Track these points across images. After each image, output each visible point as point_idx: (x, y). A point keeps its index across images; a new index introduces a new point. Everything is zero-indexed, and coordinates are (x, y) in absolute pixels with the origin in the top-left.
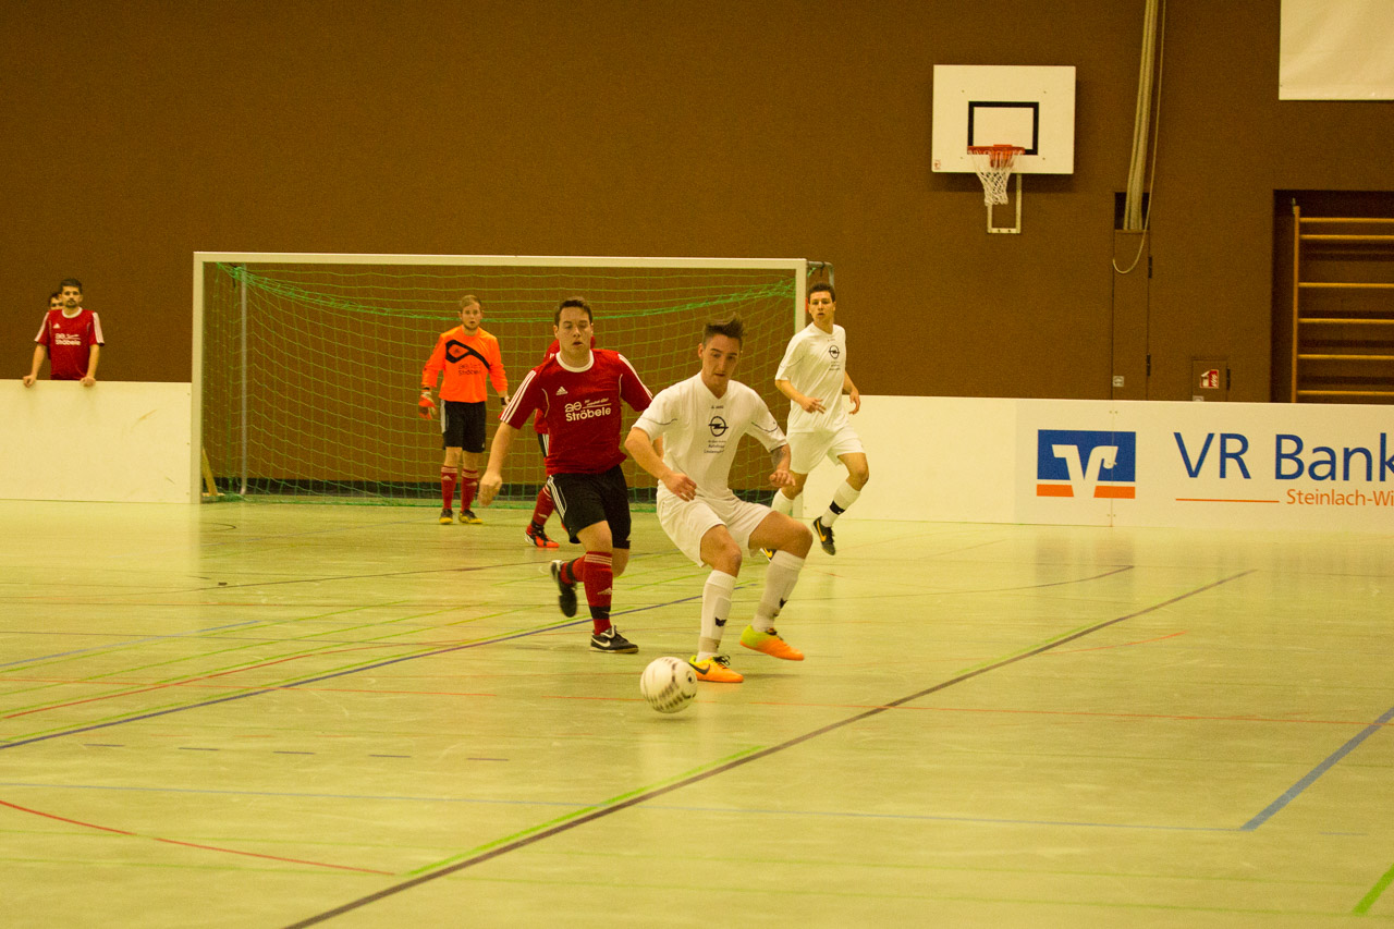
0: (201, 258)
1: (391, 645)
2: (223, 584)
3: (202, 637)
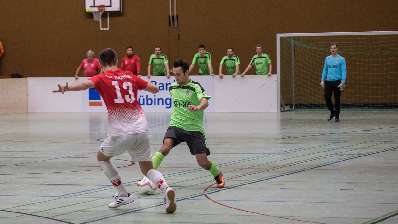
0: (279, 35)
1: (343, 155)
2: (289, 137)
3: (284, 154)
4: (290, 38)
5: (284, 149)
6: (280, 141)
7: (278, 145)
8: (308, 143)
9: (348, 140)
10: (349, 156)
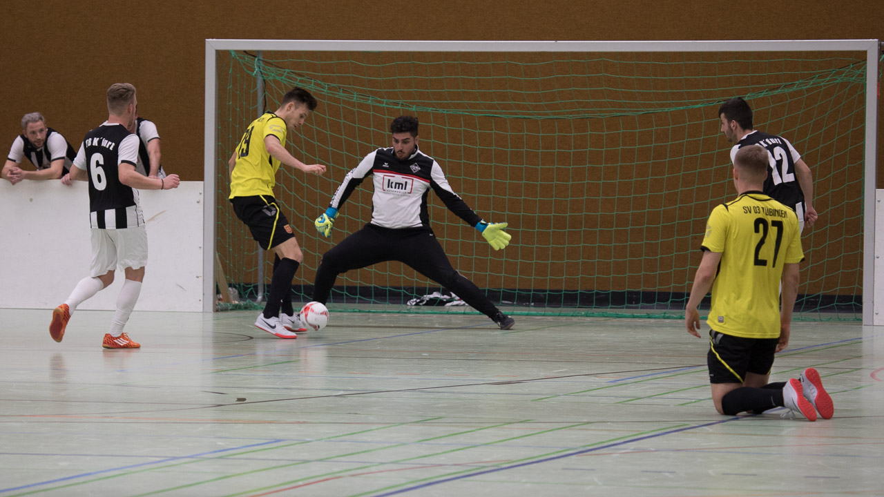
0: (213, 45)
1: (424, 467)
2: (241, 400)
3: (220, 458)
4: (252, 54)
5: (221, 443)
6: (211, 414)
7: (201, 429)
8: (304, 423)
9: (443, 414)
10: (441, 471)
